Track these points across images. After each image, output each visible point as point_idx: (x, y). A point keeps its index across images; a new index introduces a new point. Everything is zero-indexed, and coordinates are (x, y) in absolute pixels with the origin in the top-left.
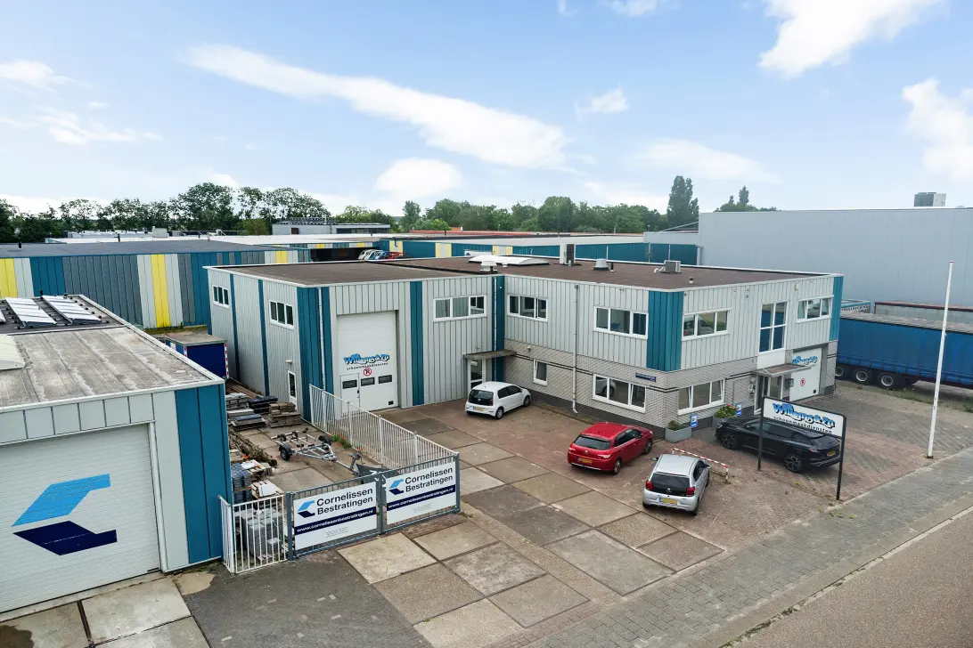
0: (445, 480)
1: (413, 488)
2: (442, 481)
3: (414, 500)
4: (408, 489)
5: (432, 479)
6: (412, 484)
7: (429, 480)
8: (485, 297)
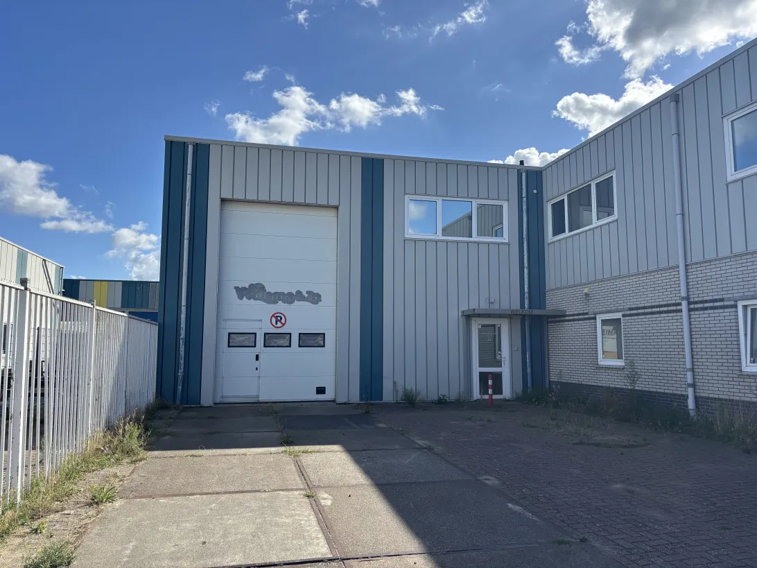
8: (505, 206)
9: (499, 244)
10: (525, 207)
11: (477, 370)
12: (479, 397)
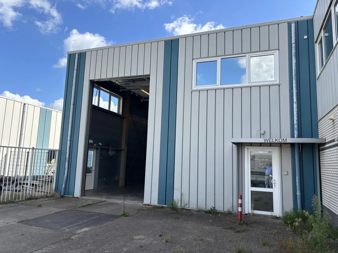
8: (276, 54)
9: (269, 86)
10: (294, 52)
11: (248, 189)
12: (250, 212)
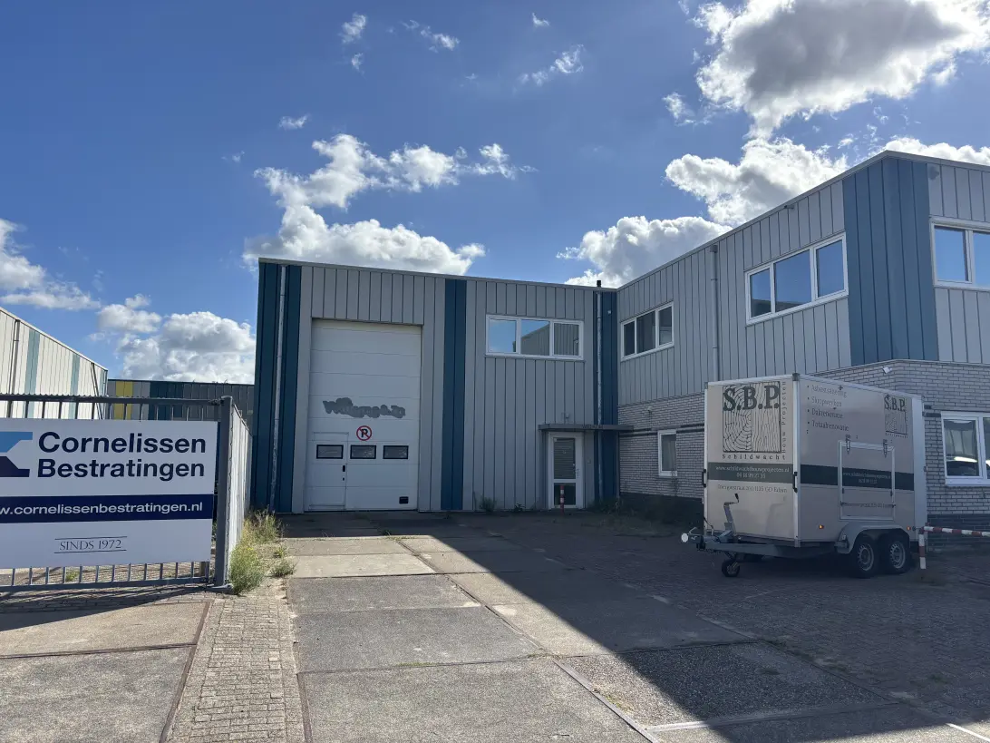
0: (181, 470)
1: (64, 470)
2: (168, 473)
3: (60, 509)
4: (46, 469)
5: (134, 456)
6: (60, 457)
7: (124, 458)
8: (581, 325)
9: (574, 362)
10: (599, 328)
11: (552, 481)
12: (553, 507)
